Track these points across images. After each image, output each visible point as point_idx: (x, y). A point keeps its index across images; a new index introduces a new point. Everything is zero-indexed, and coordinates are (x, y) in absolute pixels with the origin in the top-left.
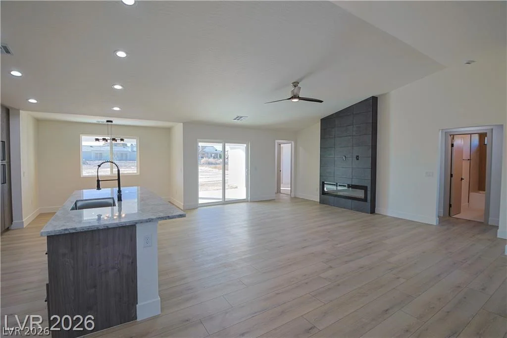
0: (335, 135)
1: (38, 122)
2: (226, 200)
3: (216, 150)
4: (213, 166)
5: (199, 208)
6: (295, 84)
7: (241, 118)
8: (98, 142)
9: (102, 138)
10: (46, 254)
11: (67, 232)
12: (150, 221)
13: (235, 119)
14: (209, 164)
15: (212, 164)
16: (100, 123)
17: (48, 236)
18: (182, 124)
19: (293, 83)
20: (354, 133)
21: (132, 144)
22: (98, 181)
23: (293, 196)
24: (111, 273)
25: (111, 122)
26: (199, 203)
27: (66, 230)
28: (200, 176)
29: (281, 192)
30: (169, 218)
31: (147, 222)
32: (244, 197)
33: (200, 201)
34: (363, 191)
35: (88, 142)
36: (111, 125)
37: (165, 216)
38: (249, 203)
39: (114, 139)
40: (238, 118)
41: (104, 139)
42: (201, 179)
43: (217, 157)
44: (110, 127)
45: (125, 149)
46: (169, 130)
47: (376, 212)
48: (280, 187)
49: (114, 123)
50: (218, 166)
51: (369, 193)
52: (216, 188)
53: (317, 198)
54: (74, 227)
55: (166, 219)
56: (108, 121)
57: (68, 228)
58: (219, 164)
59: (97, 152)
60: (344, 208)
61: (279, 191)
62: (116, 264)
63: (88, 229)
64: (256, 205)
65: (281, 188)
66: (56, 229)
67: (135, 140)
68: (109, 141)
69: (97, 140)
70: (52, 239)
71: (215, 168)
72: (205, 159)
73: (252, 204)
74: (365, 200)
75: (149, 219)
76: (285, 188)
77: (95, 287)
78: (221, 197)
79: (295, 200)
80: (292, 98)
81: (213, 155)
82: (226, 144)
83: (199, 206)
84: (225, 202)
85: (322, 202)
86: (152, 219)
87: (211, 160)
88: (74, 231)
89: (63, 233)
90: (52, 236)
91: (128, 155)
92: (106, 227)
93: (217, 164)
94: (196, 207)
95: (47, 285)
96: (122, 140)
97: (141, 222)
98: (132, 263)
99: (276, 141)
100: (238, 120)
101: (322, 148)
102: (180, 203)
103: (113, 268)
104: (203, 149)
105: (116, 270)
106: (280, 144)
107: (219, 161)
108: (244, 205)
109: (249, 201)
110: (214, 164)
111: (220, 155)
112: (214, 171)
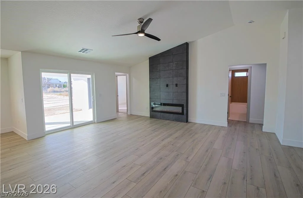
0: (160, 70)
2: (74, 124)
3: (60, 82)
4: (59, 93)
5: (47, 136)
6: (141, 20)
7: (86, 50)
13: (80, 51)
14: (54, 92)
15: (57, 92)
19: (139, 19)
20: (174, 68)
23: (129, 113)
26: (46, 130)
28: (44, 102)
32: (91, 119)
33: (48, 128)
34: (181, 108)
38: (96, 125)
40: (84, 50)
42: (46, 105)
43: (61, 87)
46: (6, 60)
47: (189, 121)
51: (185, 108)
52: (63, 112)
53: (148, 115)
58: (63, 92)
60: (168, 120)
61: (117, 111)
64: (102, 125)
65: (119, 108)
71: (61, 95)
72: (50, 88)
73: (98, 124)
74: (182, 113)
76: (123, 108)
78: (70, 121)
79: (131, 117)
80: (139, 32)
81: (58, 85)
82: (72, 74)
83: (46, 133)
84: (73, 127)
85: (152, 117)
87: (57, 89)
93: (61, 92)
99: (116, 73)
100: (84, 52)
101: (151, 79)
102: (24, 133)
104: (48, 81)
106: (117, 76)
107: (63, 90)
108: (91, 126)
109: (96, 122)
110: (59, 92)
111: (63, 85)
112: (59, 98)
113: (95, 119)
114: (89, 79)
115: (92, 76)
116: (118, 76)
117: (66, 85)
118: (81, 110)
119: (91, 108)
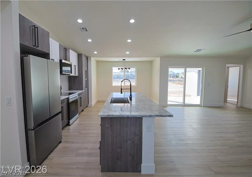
1: (98, 62)
2: (185, 104)
3: (174, 73)
7: (200, 50)
8: (119, 70)
9: (121, 68)
10: (100, 125)
11: (109, 117)
12: (151, 117)
13: (195, 52)
16: (120, 61)
17: (101, 117)
18: (160, 58)
21: (131, 71)
22: (121, 89)
23: (239, 106)
24: (129, 142)
25: (125, 60)
26: (168, 104)
27: (109, 115)
29: (228, 102)
30: (162, 116)
31: (149, 117)
32: (198, 103)
33: (169, 103)
35: (115, 70)
36: (125, 61)
37: (160, 114)
39: (126, 68)
40: (198, 50)
41: (122, 69)
44: (124, 62)
45: (128, 74)
46: (151, 62)
48: (227, 98)
49: (126, 60)
50: (175, 82)
52: (176, 95)
54: (112, 114)
55: (160, 117)
56: (123, 60)
57: (110, 114)
58: (176, 81)
59: (117, 75)
61: (225, 101)
62: (131, 138)
63: (119, 116)
66: (105, 114)
67: (135, 68)
68: (123, 69)
69: (119, 69)
70: (103, 119)
73: (205, 108)
75: (150, 115)
77: (121, 148)
78: (182, 102)
80: (251, 29)
81: (172, 76)
82: (187, 68)
83: (168, 105)
86: (152, 116)
87: (171, 79)
88: (112, 117)
89: (108, 117)
90: (103, 118)
91: (129, 76)
92: (127, 117)
93: (175, 81)
94: (167, 106)
95: (100, 141)
96: (129, 68)
97: (146, 116)
98: (140, 139)
99: (227, 65)
100: (198, 52)
102: (157, 102)
103: (130, 140)
105: (132, 141)
106: (228, 68)
107: (176, 79)
108: (198, 108)
109: (202, 106)
110: (173, 81)
111: (176, 76)
112: (173, 85)
113: (202, 103)
114: (199, 71)
115: (202, 69)
116: (230, 68)
117: (178, 75)
118: (190, 96)
119: (199, 95)
